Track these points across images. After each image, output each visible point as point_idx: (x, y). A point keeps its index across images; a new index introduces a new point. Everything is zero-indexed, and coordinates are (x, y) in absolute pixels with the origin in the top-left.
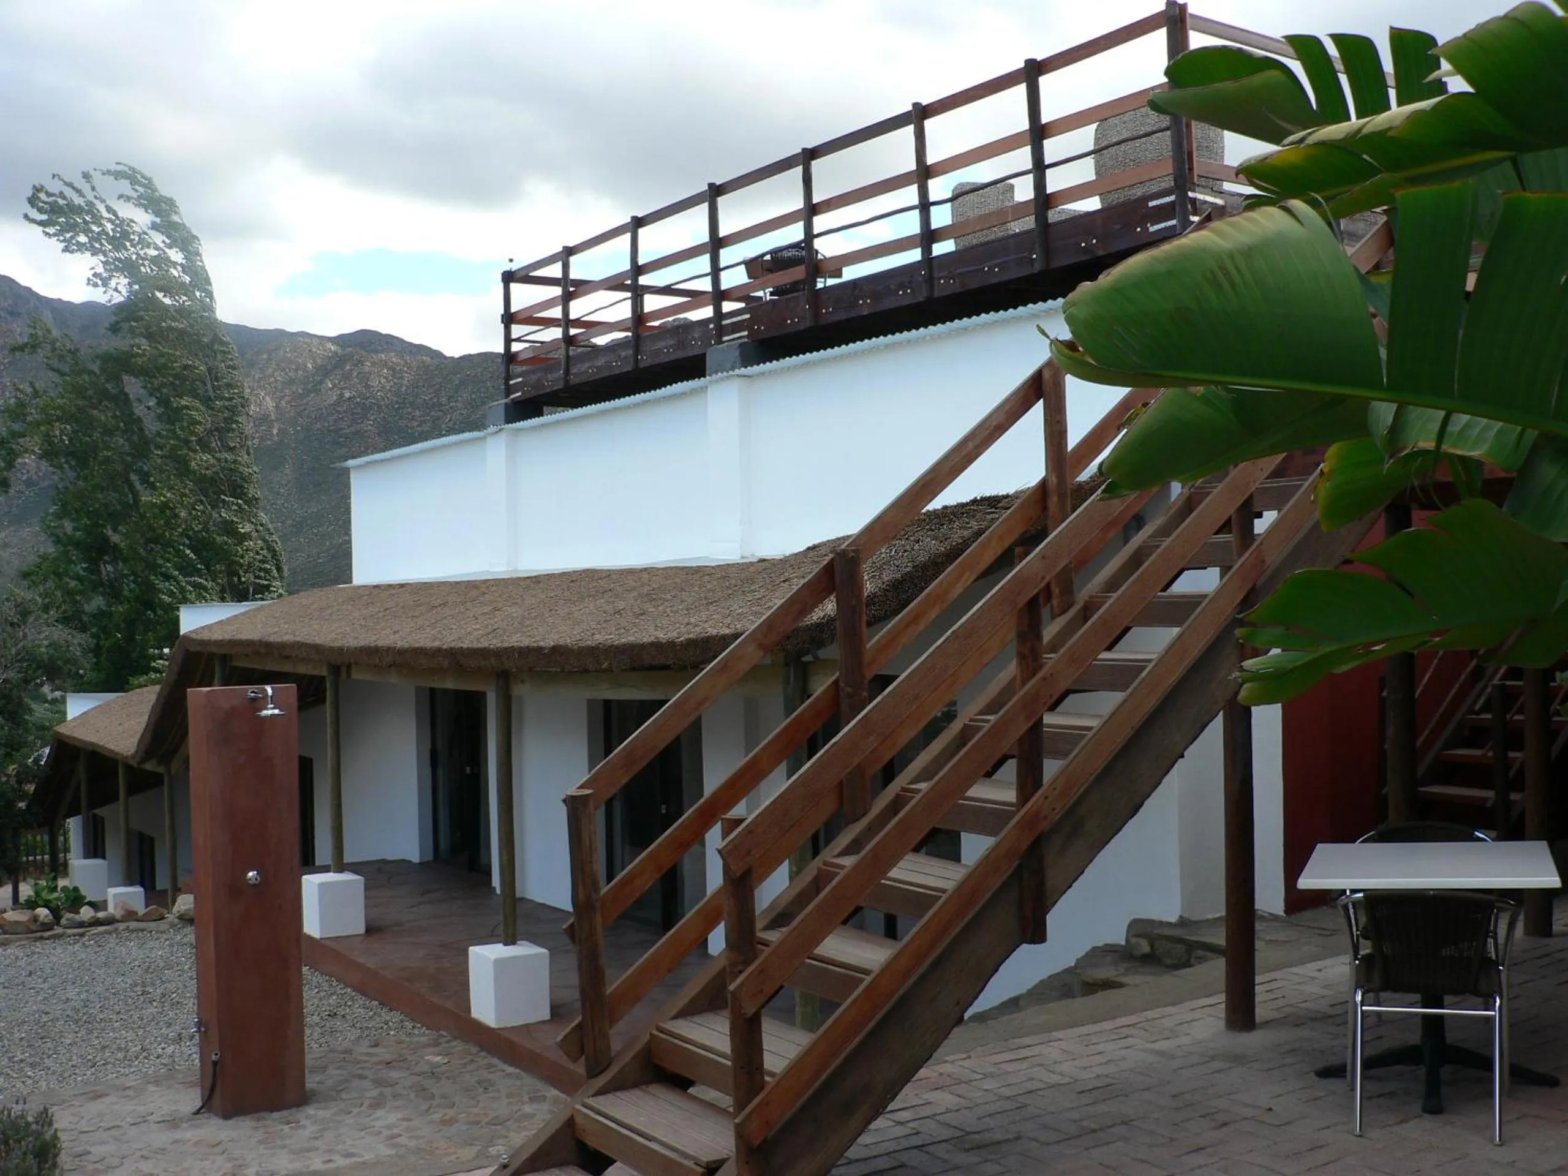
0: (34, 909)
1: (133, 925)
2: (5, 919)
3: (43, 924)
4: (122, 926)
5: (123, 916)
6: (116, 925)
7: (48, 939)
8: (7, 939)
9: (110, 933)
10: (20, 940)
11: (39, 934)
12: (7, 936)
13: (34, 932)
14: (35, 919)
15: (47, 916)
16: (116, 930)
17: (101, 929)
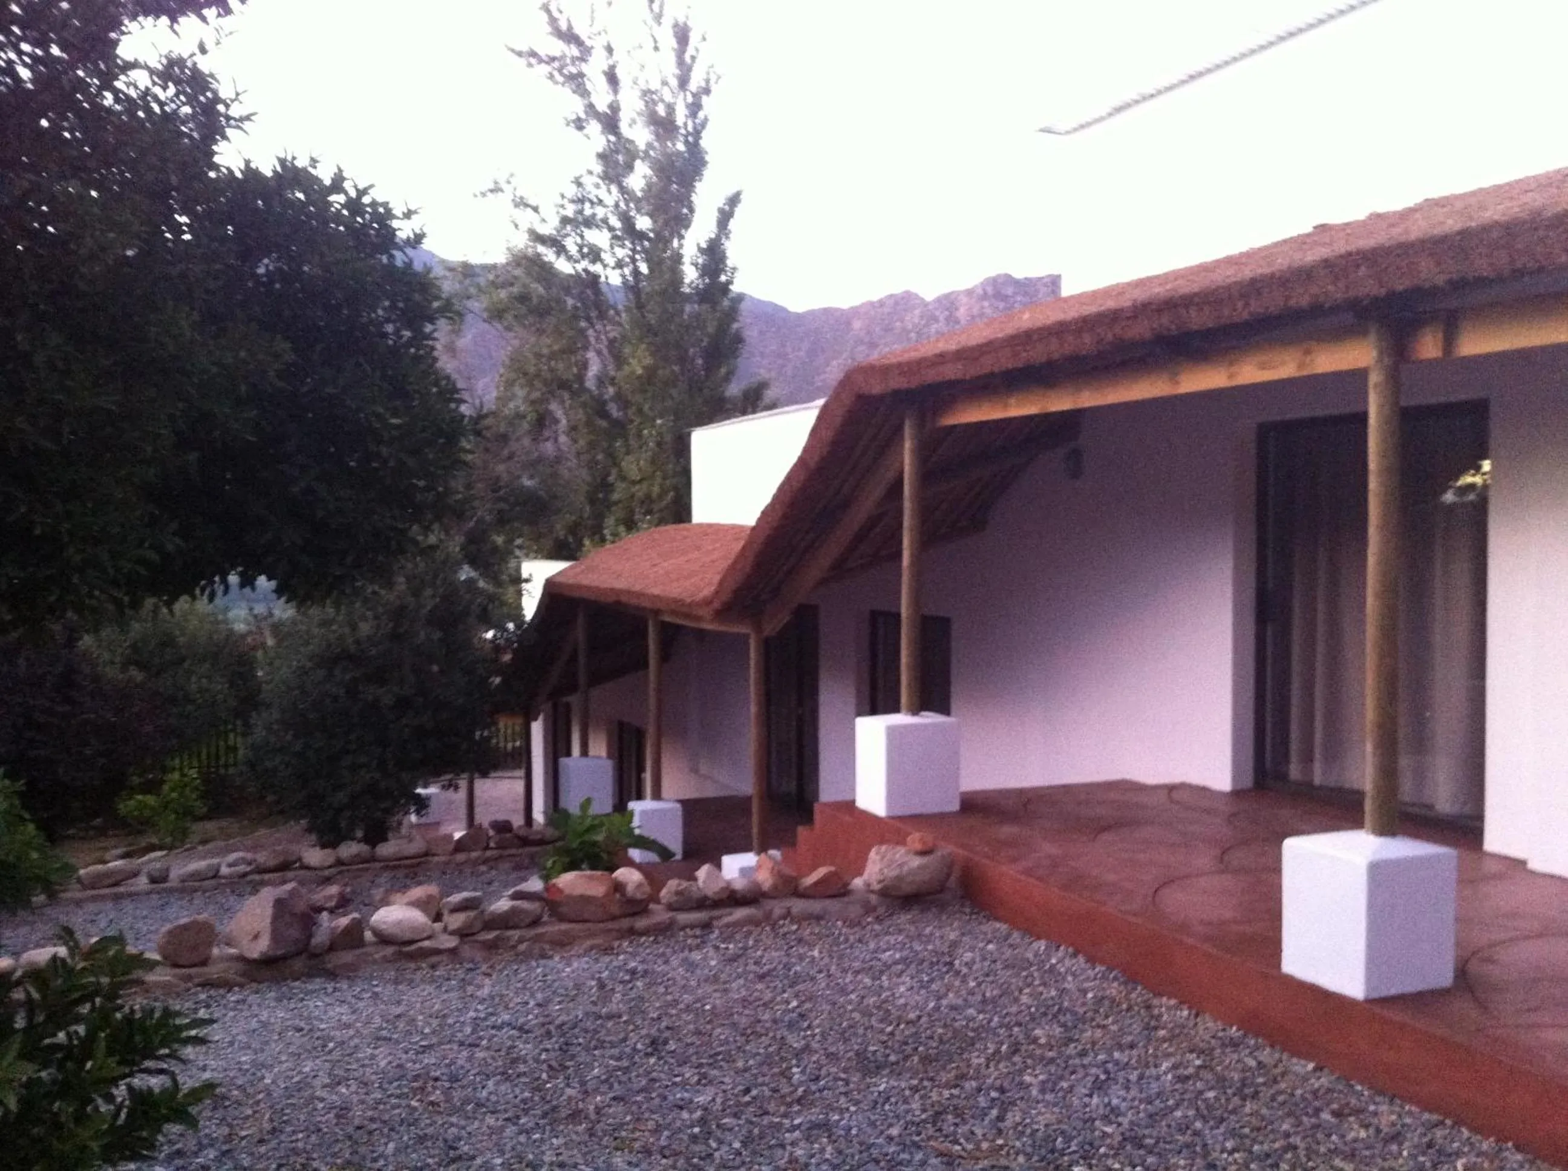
0: (612, 869)
1: (798, 906)
2: (560, 891)
3: (631, 901)
4: (777, 908)
5: (775, 887)
6: (769, 904)
7: (645, 932)
8: (565, 933)
9: (756, 922)
10: (592, 935)
11: (625, 923)
12: (564, 926)
13: (614, 918)
14: (618, 887)
15: (639, 886)
16: (768, 916)
17: (740, 913)
